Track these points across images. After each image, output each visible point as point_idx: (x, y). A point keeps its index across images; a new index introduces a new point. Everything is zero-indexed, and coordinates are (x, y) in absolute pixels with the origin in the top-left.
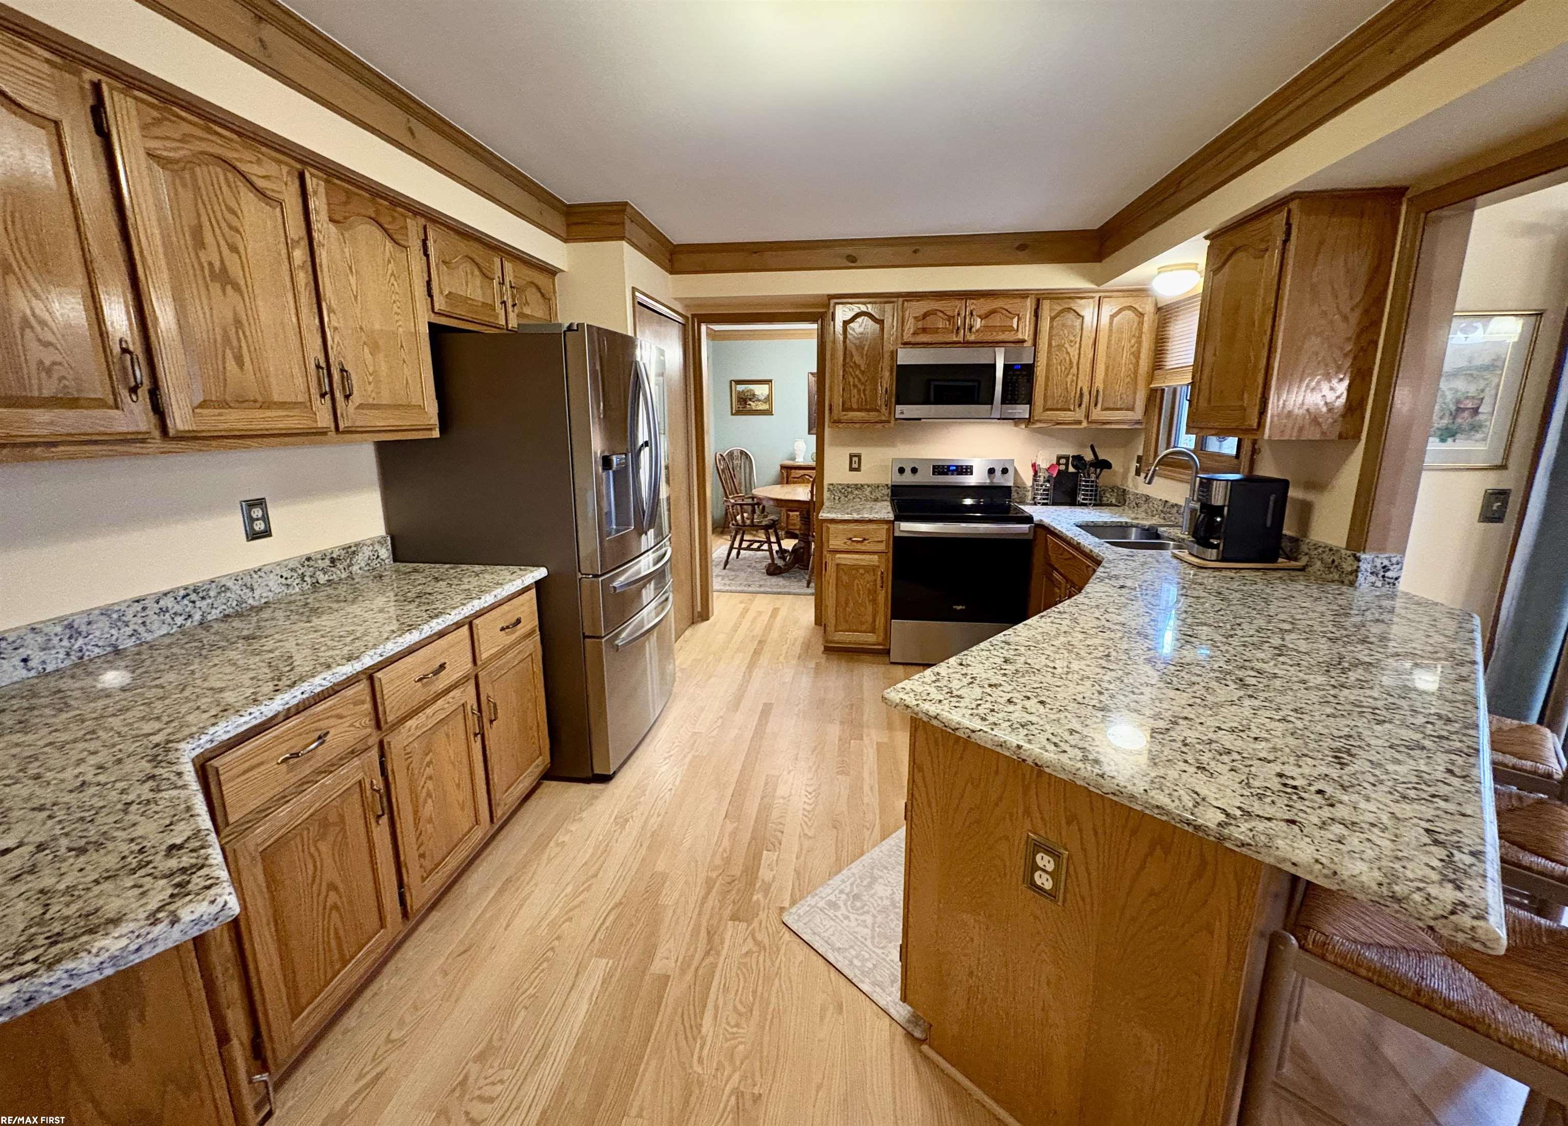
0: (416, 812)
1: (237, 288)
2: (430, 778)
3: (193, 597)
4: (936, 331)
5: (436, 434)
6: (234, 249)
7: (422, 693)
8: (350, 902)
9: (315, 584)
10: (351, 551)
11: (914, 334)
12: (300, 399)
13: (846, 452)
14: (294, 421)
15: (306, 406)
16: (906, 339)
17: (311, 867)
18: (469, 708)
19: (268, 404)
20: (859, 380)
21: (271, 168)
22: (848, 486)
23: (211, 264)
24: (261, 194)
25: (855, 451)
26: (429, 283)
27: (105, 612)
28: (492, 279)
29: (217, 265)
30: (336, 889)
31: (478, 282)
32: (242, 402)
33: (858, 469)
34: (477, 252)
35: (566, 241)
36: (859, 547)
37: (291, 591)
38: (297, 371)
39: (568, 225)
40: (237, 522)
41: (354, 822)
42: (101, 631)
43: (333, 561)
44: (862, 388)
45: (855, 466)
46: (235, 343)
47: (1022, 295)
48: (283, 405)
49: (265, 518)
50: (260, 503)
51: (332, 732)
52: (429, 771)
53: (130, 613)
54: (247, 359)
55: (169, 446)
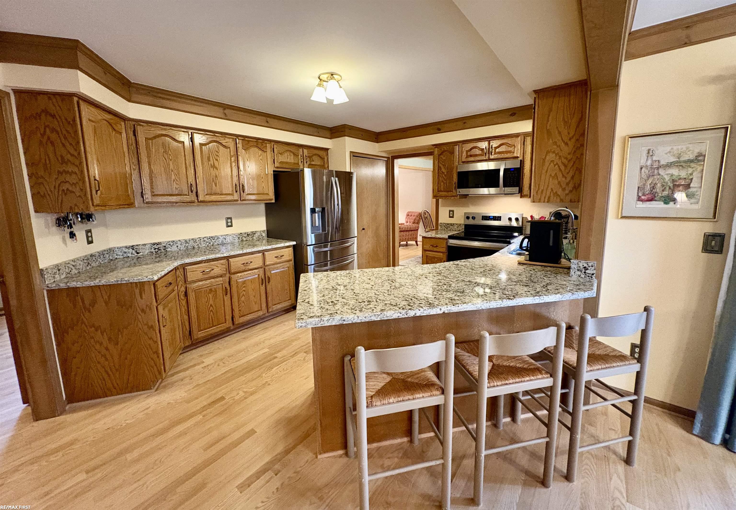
0: (239, 299)
1: (217, 169)
2: (244, 291)
3: (211, 239)
4: (476, 155)
5: (273, 201)
6: (217, 160)
7: (243, 268)
8: (217, 312)
9: (242, 240)
10: (254, 233)
11: (466, 158)
12: (231, 193)
13: (447, 209)
14: (229, 198)
15: (232, 195)
16: (463, 160)
17: (206, 299)
18: (260, 276)
19: (222, 194)
20: (444, 179)
21: (227, 140)
22: (448, 224)
23: (211, 164)
24: (224, 146)
25: (451, 209)
26: (274, 160)
27: (193, 239)
28: (298, 155)
29: (212, 165)
30: (212, 307)
31: (292, 157)
32: (215, 194)
33: (453, 217)
34: (293, 149)
35: (331, 139)
36: (435, 249)
37: (235, 241)
38: (230, 186)
39: (331, 134)
40: (224, 222)
41: (220, 293)
42: (191, 243)
43: (248, 235)
44: (445, 182)
45: (451, 215)
46: (215, 181)
47: (517, 135)
48: (226, 194)
49: (231, 222)
50: (231, 218)
51: (215, 269)
52: (244, 289)
53: (197, 240)
54: (218, 184)
55: (199, 203)
